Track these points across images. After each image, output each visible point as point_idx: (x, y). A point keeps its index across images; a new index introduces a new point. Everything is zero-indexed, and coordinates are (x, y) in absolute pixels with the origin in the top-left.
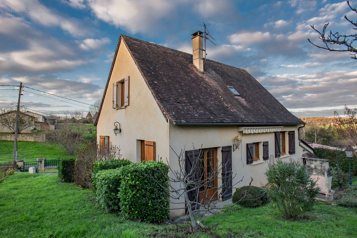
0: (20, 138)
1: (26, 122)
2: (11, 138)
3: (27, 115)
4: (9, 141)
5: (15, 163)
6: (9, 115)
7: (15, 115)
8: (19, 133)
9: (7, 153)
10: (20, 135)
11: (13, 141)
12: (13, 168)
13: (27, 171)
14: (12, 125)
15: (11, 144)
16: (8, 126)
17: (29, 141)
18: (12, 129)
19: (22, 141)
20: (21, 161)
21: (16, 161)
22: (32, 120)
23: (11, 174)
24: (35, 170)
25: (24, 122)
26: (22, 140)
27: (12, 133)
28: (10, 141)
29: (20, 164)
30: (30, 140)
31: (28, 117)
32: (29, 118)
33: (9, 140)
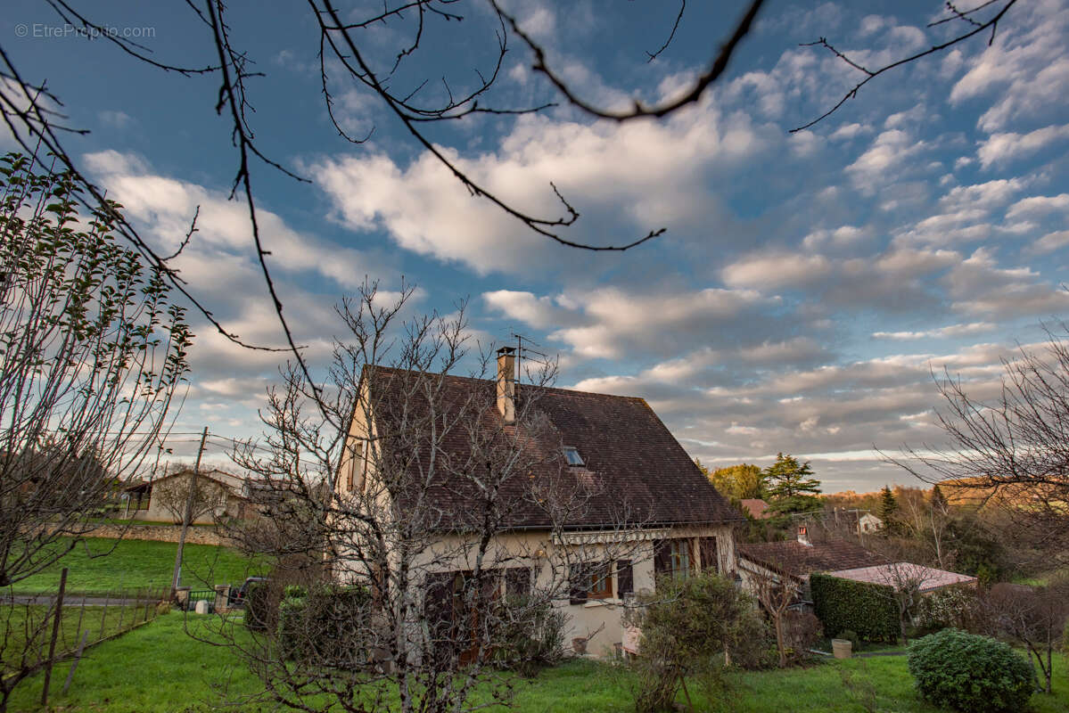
0: (193, 536)
1: (208, 497)
2: (171, 536)
3: (214, 481)
4: (167, 542)
5: (174, 591)
6: (176, 482)
7: (188, 481)
8: (190, 525)
9: (160, 573)
10: (192, 528)
11: (174, 543)
12: (170, 601)
13: (194, 609)
14: (177, 506)
15: (169, 549)
16: (169, 506)
17: (208, 545)
18: (176, 514)
19: (193, 545)
20: (184, 590)
21: (177, 588)
22: (221, 494)
23: (164, 613)
24: (207, 608)
25: (205, 498)
26: (194, 542)
27: (176, 524)
28: (170, 543)
29: (182, 595)
30: (212, 543)
31: (213, 485)
32: (215, 489)
33: (167, 540)
